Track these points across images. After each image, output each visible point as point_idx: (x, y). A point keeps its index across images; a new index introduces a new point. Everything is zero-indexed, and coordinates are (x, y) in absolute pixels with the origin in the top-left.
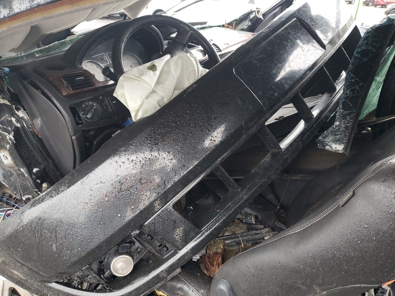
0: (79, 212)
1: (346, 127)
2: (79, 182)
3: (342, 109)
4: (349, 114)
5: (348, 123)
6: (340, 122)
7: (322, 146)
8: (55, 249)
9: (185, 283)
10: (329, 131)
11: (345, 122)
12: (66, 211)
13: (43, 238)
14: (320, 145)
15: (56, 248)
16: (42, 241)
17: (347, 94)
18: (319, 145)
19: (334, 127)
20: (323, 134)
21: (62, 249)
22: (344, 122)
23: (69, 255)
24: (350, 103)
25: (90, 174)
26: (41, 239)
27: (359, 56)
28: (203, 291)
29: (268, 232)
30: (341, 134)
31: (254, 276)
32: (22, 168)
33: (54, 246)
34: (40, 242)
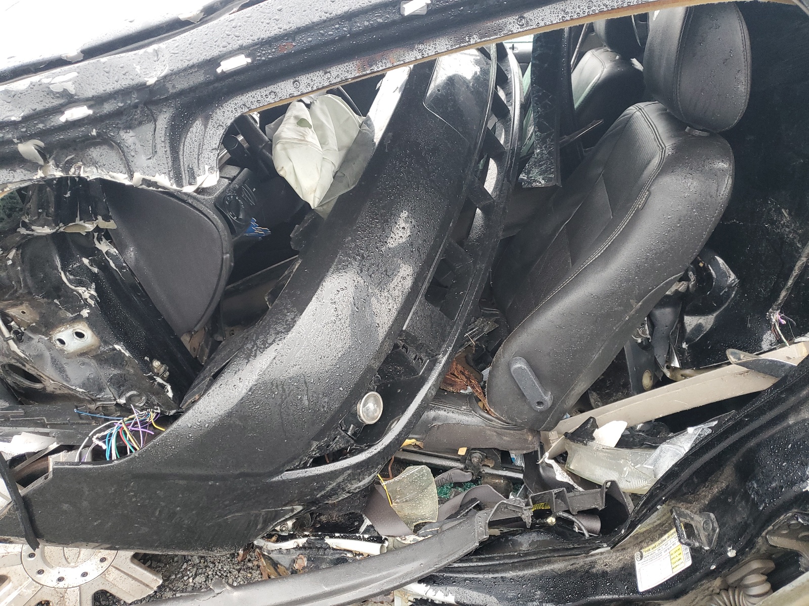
0: (329, 337)
1: (549, 153)
2: (314, 298)
3: (538, 131)
4: (548, 136)
5: (550, 147)
6: (541, 148)
7: (528, 184)
8: (306, 403)
9: (439, 409)
10: (530, 163)
11: (547, 146)
12: (311, 342)
13: (287, 392)
14: (525, 184)
15: (308, 400)
16: (286, 398)
17: (538, 112)
18: (523, 183)
19: (536, 156)
20: (525, 169)
21: (318, 398)
22: (545, 147)
23: (328, 403)
24: (545, 123)
25: (324, 284)
26: (283, 397)
27: (537, 62)
28: (465, 407)
29: (483, 322)
30: (546, 163)
31: (561, 328)
32: (117, 344)
33: (305, 398)
34: (282, 402)
